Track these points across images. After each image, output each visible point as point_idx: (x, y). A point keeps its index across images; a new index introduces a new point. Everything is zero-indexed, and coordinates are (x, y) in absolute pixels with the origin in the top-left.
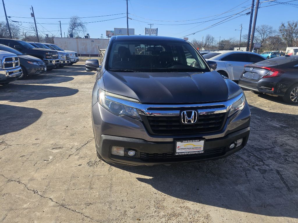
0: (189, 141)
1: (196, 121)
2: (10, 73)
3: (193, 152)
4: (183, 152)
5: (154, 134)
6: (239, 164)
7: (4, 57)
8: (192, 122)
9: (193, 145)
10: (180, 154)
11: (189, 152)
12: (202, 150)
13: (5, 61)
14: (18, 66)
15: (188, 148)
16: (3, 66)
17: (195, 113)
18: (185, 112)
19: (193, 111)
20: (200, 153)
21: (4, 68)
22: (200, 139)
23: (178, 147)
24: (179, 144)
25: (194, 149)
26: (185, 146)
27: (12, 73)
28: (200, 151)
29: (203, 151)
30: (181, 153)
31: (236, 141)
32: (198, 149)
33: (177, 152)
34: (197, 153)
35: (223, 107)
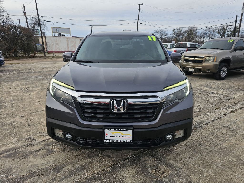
0: (116, 129)
1: (125, 110)
8: (122, 110)
9: (121, 133)
10: (109, 141)
12: (131, 138)
15: (116, 136)
18: (114, 100)
19: (123, 100)
20: (129, 142)
22: (128, 128)
23: (107, 134)
25: (123, 137)
26: (113, 134)
31: (175, 133)
33: (105, 139)
34: (126, 141)
35: (156, 97)
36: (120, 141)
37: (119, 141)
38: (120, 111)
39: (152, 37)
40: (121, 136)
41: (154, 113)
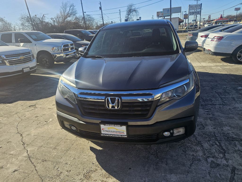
0: (111, 125)
2: (67, 55)
3: (117, 135)
4: (107, 134)
5: (85, 115)
6: (193, 151)
7: (63, 44)
8: (116, 108)
11: (113, 135)
12: (125, 134)
13: (63, 47)
14: (74, 50)
15: (111, 131)
16: (62, 50)
17: (118, 100)
18: (109, 98)
19: (117, 98)
20: (123, 137)
21: (63, 52)
23: (103, 129)
24: (102, 126)
25: (117, 133)
26: (108, 129)
27: (68, 55)
28: (123, 135)
29: (126, 136)
30: (106, 134)
31: (173, 130)
32: (121, 133)
34: (120, 136)
35: (150, 95)
38: (115, 108)
40: (116, 132)
41: (148, 110)
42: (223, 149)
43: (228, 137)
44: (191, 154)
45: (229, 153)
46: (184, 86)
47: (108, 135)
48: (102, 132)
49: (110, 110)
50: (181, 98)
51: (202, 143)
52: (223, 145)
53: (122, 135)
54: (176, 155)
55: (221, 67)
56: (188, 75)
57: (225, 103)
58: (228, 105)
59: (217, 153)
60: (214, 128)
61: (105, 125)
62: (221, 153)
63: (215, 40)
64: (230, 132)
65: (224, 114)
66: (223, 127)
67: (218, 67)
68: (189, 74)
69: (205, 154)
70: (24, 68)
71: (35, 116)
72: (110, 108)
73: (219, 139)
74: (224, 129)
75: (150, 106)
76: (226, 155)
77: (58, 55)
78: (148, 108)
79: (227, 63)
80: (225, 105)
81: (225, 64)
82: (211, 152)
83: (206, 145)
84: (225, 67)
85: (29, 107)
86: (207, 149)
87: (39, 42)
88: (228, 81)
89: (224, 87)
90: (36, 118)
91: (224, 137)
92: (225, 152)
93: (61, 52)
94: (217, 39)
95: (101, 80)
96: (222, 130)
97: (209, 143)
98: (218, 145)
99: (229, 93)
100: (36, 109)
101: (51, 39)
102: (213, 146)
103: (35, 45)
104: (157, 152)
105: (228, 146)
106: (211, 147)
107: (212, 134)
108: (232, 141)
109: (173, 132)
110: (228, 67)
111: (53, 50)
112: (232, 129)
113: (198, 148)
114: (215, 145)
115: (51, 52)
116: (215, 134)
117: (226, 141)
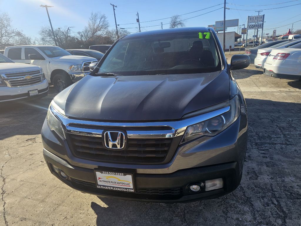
0: (110, 173)
1: (123, 147)
3: (120, 188)
4: (106, 186)
5: (76, 156)
7: (83, 62)
8: (119, 147)
9: (117, 178)
10: (103, 188)
11: (114, 187)
12: (132, 187)
13: (84, 65)
15: (111, 182)
16: (82, 69)
17: (122, 135)
18: (109, 133)
19: (120, 133)
20: (129, 192)
21: (83, 72)
22: (125, 172)
23: (99, 178)
24: (98, 174)
25: (120, 184)
26: (107, 178)
28: (129, 189)
29: (132, 189)
30: (104, 186)
31: (204, 183)
32: (125, 185)
34: (125, 190)
35: (168, 129)
36: (118, 189)
37: (116, 189)
38: (117, 148)
39: (205, 33)
40: (118, 183)
41: (166, 152)
42: (283, 212)
43: (291, 193)
44: (235, 217)
45: (291, 219)
46: (222, 116)
47: (106, 188)
48: (99, 183)
49: (110, 150)
50: (216, 134)
51: (251, 201)
52: (283, 204)
53: (126, 189)
54: (213, 219)
55: (286, 94)
56: (228, 101)
57: (289, 141)
58: (293, 145)
59: (274, 217)
60: (272, 178)
61: (102, 173)
62: (279, 217)
63: (279, 58)
64: (295, 185)
65: (287, 157)
66: (284, 177)
67: (282, 94)
68: (230, 99)
69: (255, 219)
70: (30, 91)
71: (30, 153)
72: (110, 147)
73: (277, 196)
74: (287, 180)
75: (169, 145)
76: (287, 221)
77: (76, 76)
78: (166, 149)
79: (295, 88)
80: (289, 145)
81: (292, 89)
82: (264, 215)
83: (258, 204)
84: (291, 94)
85: (27, 141)
86: (259, 209)
87: (54, 59)
88: (295, 111)
89: (290, 120)
90: (31, 157)
91: (285, 193)
92: (285, 217)
93: (80, 71)
94: (282, 56)
95: (100, 106)
96: (283, 181)
97: (262, 200)
98: (275, 205)
99: (295, 128)
100: (35, 144)
101: (69, 56)
102: (268, 206)
103: (49, 62)
104: (184, 212)
105: (290, 207)
106: (266, 207)
107: (268, 186)
108: (298, 198)
109: (205, 185)
110: (296, 94)
111: (70, 69)
112: (298, 181)
113: (246, 208)
114: (272, 205)
115: (68, 72)
116: (272, 187)
117: (288, 198)
